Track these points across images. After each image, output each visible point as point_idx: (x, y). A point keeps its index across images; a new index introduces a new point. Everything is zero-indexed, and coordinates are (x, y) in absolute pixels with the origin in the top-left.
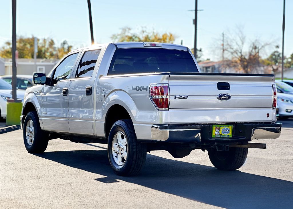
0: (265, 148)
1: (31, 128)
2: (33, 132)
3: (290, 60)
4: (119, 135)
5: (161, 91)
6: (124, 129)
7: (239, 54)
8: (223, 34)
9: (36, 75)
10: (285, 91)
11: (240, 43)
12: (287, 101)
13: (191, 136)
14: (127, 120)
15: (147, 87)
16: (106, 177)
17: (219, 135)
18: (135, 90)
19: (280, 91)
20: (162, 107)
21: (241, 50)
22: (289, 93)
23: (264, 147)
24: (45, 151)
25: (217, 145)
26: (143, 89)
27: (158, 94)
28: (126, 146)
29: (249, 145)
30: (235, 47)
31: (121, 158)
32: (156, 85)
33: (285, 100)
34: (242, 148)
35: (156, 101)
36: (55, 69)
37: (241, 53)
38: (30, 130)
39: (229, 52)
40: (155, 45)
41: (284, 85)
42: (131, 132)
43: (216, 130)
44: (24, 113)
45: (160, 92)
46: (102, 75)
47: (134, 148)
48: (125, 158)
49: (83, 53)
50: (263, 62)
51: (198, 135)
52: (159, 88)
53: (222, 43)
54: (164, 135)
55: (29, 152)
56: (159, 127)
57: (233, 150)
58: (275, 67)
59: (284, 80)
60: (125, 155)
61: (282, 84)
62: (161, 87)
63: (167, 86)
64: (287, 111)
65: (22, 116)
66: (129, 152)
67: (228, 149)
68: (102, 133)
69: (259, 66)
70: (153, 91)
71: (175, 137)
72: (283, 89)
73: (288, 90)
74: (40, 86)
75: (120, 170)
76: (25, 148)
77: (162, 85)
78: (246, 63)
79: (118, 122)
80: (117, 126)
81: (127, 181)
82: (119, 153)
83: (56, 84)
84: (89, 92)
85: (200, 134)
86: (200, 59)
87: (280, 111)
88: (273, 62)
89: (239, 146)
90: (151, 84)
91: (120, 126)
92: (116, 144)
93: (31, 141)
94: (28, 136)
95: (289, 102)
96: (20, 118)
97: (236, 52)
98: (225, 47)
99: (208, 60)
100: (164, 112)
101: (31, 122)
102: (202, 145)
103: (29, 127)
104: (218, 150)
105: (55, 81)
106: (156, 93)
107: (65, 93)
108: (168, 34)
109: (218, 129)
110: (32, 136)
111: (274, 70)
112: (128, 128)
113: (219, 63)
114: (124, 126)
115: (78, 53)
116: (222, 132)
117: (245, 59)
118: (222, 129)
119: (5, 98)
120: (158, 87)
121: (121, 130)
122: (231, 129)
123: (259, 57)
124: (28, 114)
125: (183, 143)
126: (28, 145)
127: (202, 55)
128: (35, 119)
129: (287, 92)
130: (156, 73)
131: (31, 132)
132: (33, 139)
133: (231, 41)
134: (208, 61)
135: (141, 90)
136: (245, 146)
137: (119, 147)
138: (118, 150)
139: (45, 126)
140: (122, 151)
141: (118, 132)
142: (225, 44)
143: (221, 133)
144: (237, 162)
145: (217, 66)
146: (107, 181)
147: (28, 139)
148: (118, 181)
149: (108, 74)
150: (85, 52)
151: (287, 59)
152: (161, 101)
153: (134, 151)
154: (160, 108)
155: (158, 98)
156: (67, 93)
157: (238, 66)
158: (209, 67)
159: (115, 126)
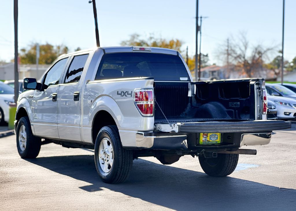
0: (256, 154)
1: (24, 134)
2: (25, 137)
3: (292, 64)
4: (105, 141)
5: (145, 96)
6: (110, 135)
7: (243, 59)
8: (228, 40)
9: (26, 80)
10: (284, 94)
11: (243, 48)
12: (286, 104)
13: (176, 143)
14: (113, 126)
15: (132, 92)
16: (92, 184)
17: (207, 141)
18: (120, 95)
19: (278, 94)
20: (147, 113)
21: (244, 55)
22: (287, 96)
23: (254, 153)
24: (38, 157)
25: (205, 152)
26: (128, 94)
27: (142, 100)
28: (112, 153)
29: (239, 152)
30: (239, 52)
31: (108, 164)
32: (141, 91)
33: (283, 104)
34: (232, 154)
35: (140, 107)
36: (46, 74)
37: (244, 57)
38: (22, 136)
39: (232, 56)
40: (144, 49)
41: (283, 88)
42: (116, 139)
43: (203, 136)
44: (18, 118)
45: (144, 98)
46: (89, 79)
47: (120, 155)
48: (111, 165)
49: (72, 57)
50: (266, 66)
51: (185, 142)
52: (144, 93)
53: (226, 48)
54: (148, 142)
55: (22, 158)
56: (143, 133)
57: (222, 156)
58: (277, 71)
59: (284, 84)
60: (111, 162)
61: (281, 88)
62: (145, 93)
63: (151, 91)
64: (285, 113)
65: (16, 121)
66: (115, 159)
67: (216, 156)
68: (89, 139)
69: (262, 70)
70: (138, 96)
71: (160, 144)
72: (282, 92)
73: (286, 93)
74: (32, 91)
75: (106, 178)
76: (18, 154)
77: (146, 90)
78: (248, 68)
79: (105, 128)
80: (103, 132)
81: (112, 189)
82: (105, 160)
83: (46, 89)
84: (77, 98)
85: (186, 141)
86: (207, 64)
87: (279, 114)
88: (276, 66)
89: (229, 152)
90: (136, 89)
91: (106, 133)
92: (103, 151)
93: (24, 147)
94: (21, 141)
95: (288, 105)
96: (14, 123)
97: (239, 56)
98: (230, 52)
99: (214, 64)
100: (149, 118)
101: (24, 127)
102: (189, 152)
103: (22, 132)
104: (205, 157)
105: (46, 87)
106: (141, 98)
107: (55, 98)
108: (175, 41)
109: (205, 135)
110: (24, 142)
111: (276, 74)
112: (113, 134)
113: (224, 67)
114: (110, 132)
115: (68, 58)
116: (210, 138)
117: (248, 63)
118: (210, 136)
119: (9, 103)
120: (142, 93)
121: (107, 136)
122: (219, 135)
123: (262, 61)
124: (21, 119)
125: (169, 150)
126: (21, 151)
127: (208, 60)
128: (27, 125)
129: (287, 95)
130: (140, 78)
131: (23, 138)
132: (25, 144)
133: (235, 47)
134: (214, 66)
135: (126, 96)
136: (234, 152)
137: (105, 154)
138: (104, 157)
139: (36, 132)
140: (109, 158)
141: (104, 138)
142: (230, 49)
143: (209, 140)
144: (228, 168)
145: (222, 70)
146: (92, 190)
147: (21, 144)
148: (102, 190)
149: (96, 79)
150: (74, 56)
151: (290, 63)
152: (146, 106)
153: (120, 158)
154: (145, 113)
155: (142, 104)
156: (56, 98)
157: (241, 70)
158: (215, 71)
159: (101, 132)
